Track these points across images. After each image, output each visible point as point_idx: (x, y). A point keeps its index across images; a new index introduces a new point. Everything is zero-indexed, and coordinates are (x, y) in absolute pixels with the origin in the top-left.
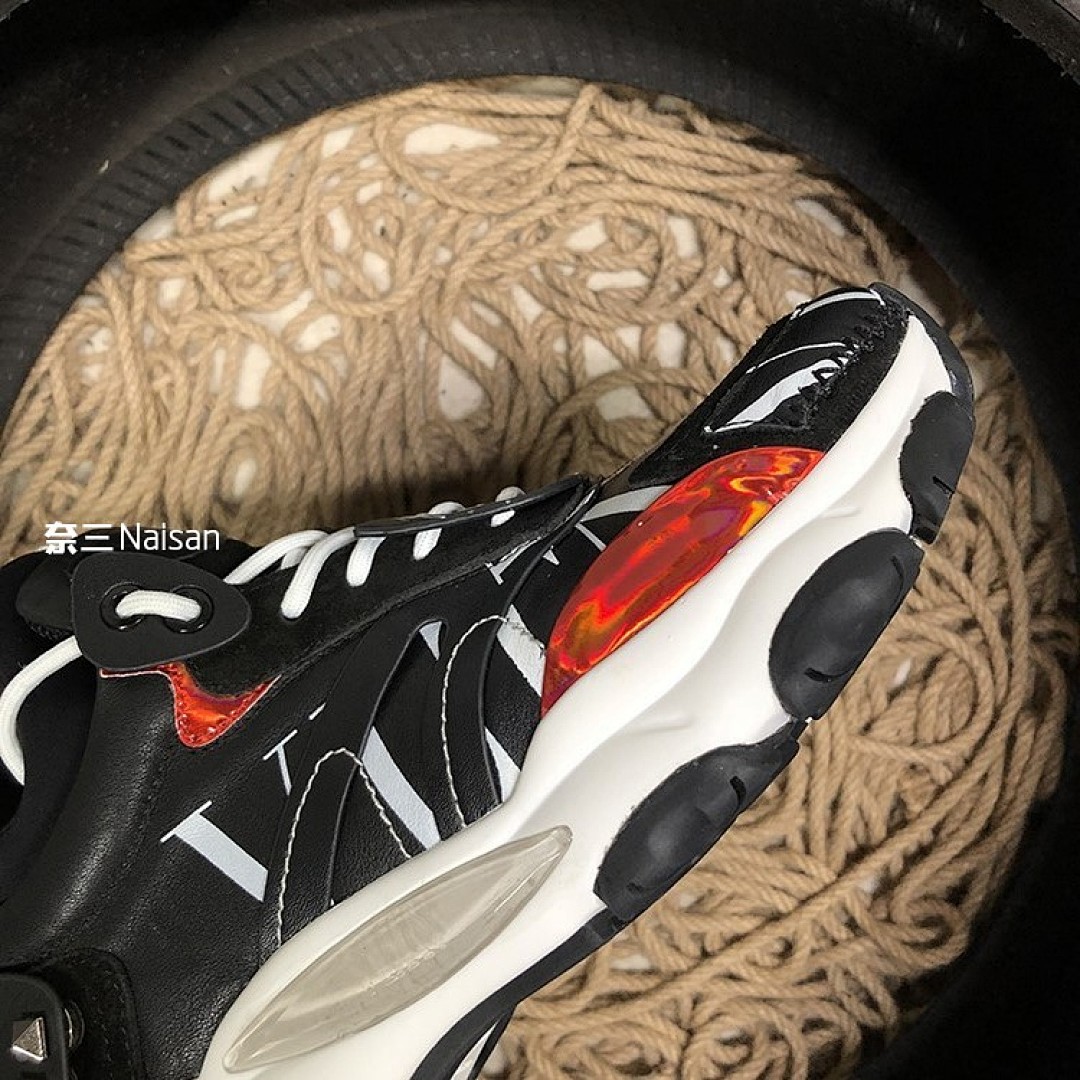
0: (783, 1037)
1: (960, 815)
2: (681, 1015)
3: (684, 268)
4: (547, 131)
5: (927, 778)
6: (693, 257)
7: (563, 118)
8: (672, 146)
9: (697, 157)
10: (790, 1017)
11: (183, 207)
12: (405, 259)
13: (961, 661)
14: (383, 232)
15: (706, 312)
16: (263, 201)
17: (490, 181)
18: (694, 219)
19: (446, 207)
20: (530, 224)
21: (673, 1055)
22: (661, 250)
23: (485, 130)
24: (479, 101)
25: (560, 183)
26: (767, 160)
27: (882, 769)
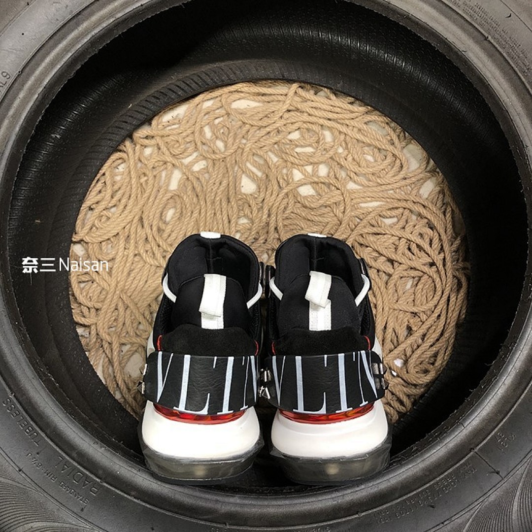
1: (431, 331)
3: (328, 145)
4: (281, 100)
5: (419, 319)
6: (331, 141)
7: (286, 95)
8: (323, 104)
9: (331, 108)
12: (230, 140)
13: (430, 276)
14: (223, 133)
15: (335, 159)
16: (182, 121)
18: (331, 129)
19: (245, 124)
20: (274, 129)
22: (319, 139)
23: (259, 101)
24: (257, 89)
25: (284, 116)
26: (356, 109)
27: (402, 315)
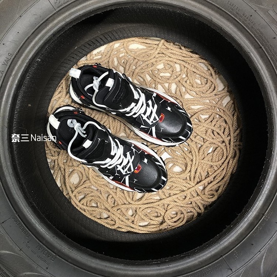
0: (183, 213)
1: (218, 176)
2: (165, 208)
3: (177, 73)
4: (155, 47)
5: (213, 169)
6: (179, 72)
7: (158, 45)
8: (177, 51)
9: (181, 54)
10: (185, 210)
11: (88, 55)
12: (127, 67)
13: (221, 148)
14: (124, 62)
15: (181, 82)
16: (103, 55)
17: (144, 55)
18: (180, 64)
19: (135, 59)
20: (150, 63)
21: (163, 214)
22: (173, 70)
23: (144, 46)
24: (143, 41)
25: (156, 56)
26: (194, 55)
27: (205, 166)
